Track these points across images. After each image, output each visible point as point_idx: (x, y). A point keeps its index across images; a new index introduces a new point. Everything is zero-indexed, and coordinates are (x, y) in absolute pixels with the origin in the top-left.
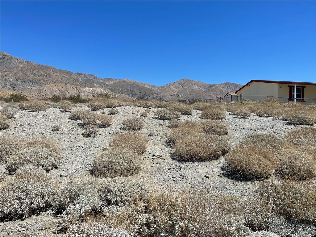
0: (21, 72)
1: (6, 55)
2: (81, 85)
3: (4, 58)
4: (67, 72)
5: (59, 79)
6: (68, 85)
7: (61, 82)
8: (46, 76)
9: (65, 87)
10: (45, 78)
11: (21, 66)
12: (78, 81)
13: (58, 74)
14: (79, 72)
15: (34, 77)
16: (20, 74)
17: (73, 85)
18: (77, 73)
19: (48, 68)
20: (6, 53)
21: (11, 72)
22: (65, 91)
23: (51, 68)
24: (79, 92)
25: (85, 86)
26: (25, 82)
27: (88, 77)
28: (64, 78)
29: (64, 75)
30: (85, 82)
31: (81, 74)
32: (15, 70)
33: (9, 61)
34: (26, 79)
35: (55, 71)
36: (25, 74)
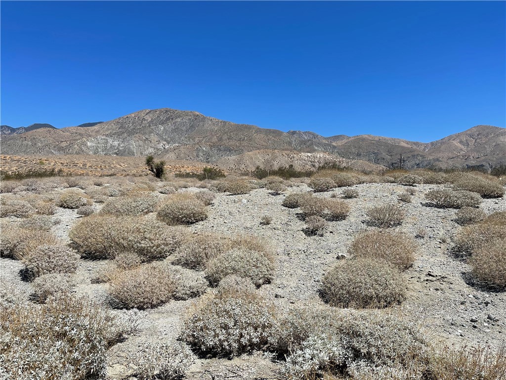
0: (215, 137)
1: (198, 115)
2: (295, 149)
3: (196, 119)
4: (275, 132)
5: (264, 143)
6: (276, 151)
7: (267, 148)
8: (247, 140)
9: (272, 155)
10: (245, 143)
11: (216, 129)
12: (290, 143)
13: (262, 136)
14: (292, 130)
15: (231, 143)
16: (215, 139)
17: (283, 150)
18: (288, 133)
19: (249, 128)
20: (197, 113)
21: (204, 138)
22: (271, 160)
23: (253, 128)
24: (292, 160)
25: (300, 151)
26: (220, 150)
27: (304, 136)
28: (270, 142)
29: (271, 137)
30: (300, 145)
31: (294, 133)
32: (208, 134)
33: (201, 124)
34: (222, 147)
35: (259, 131)
36: (220, 139)
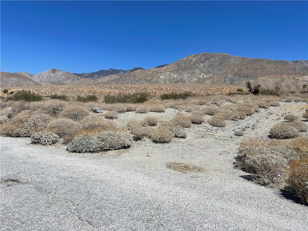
0: (237, 68)
1: (225, 55)
2: (298, 73)
3: (224, 58)
4: (282, 62)
5: (273, 71)
6: (284, 75)
7: (275, 73)
8: (260, 69)
9: (281, 78)
10: (258, 71)
11: (237, 63)
12: (294, 69)
13: (272, 65)
14: (295, 60)
15: (249, 71)
16: (236, 70)
17: (289, 74)
18: (293, 61)
19: (261, 60)
21: (229, 69)
22: (280, 82)
23: (265, 60)
24: (297, 81)
25: (303, 75)
26: (241, 77)
27: (305, 64)
28: (278, 69)
29: (279, 66)
30: (303, 71)
31: (297, 62)
32: (232, 67)
33: (227, 60)
34: (242, 75)
35: (269, 62)
36: (241, 70)
